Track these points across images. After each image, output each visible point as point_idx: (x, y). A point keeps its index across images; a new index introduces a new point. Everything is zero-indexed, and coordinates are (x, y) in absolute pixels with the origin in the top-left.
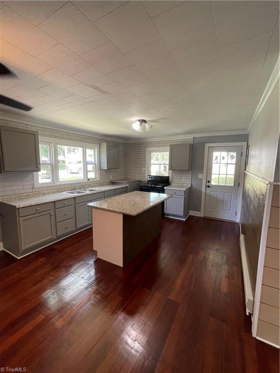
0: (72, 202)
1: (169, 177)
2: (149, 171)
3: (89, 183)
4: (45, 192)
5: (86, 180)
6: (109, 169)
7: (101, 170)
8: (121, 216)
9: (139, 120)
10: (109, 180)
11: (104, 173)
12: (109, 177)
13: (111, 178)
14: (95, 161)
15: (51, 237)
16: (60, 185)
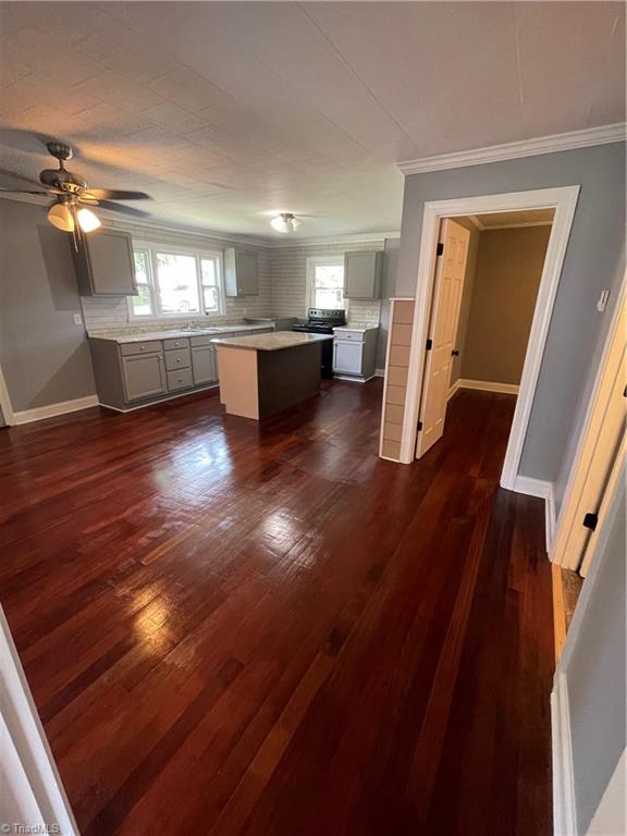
0: (186, 343)
1: (344, 311)
2: (312, 300)
3: (209, 320)
4: (145, 329)
5: (204, 314)
6: (240, 296)
7: (227, 297)
8: (255, 353)
9: (282, 215)
10: (242, 317)
11: (232, 305)
12: (242, 311)
13: (245, 312)
14: (217, 282)
15: (160, 390)
16: (164, 320)
